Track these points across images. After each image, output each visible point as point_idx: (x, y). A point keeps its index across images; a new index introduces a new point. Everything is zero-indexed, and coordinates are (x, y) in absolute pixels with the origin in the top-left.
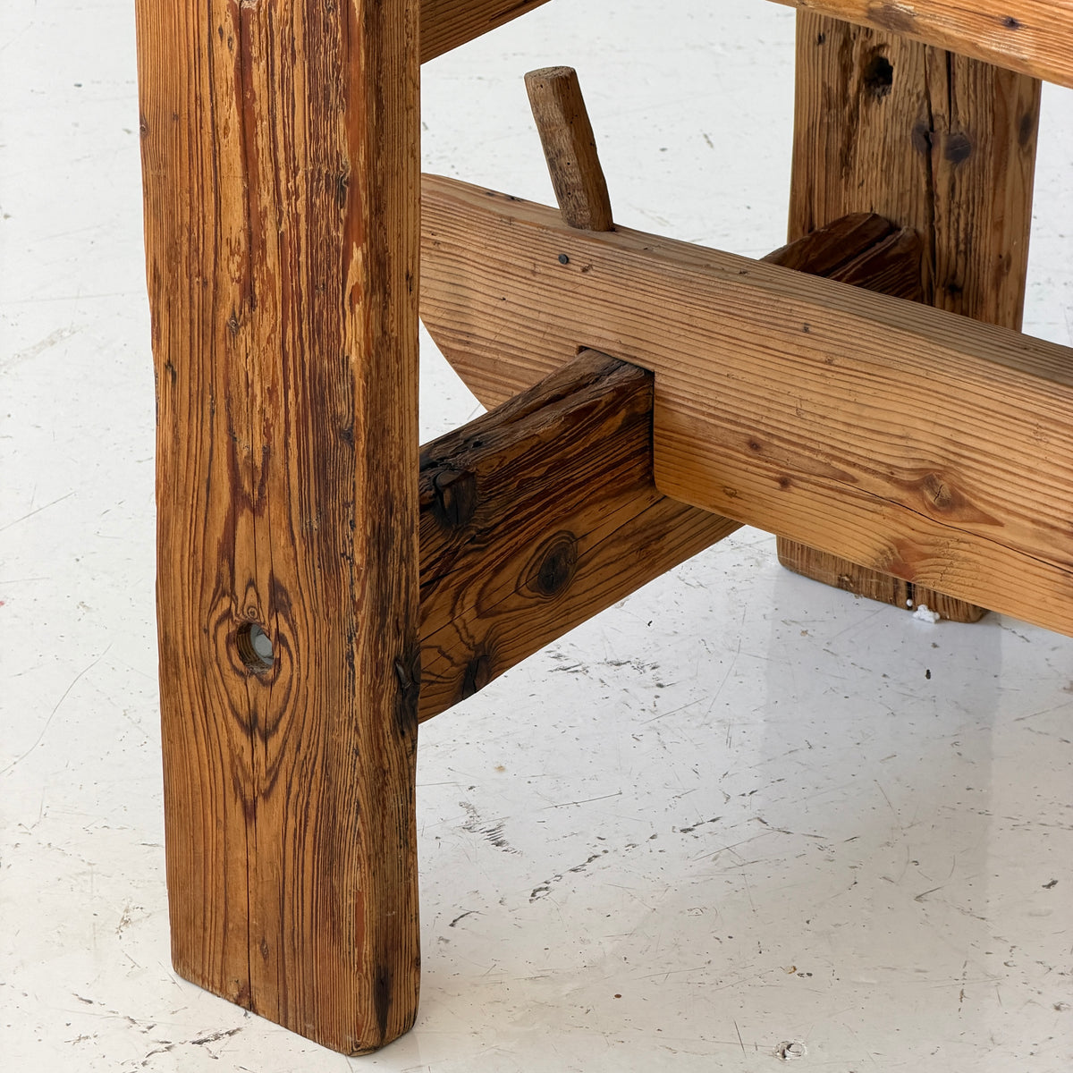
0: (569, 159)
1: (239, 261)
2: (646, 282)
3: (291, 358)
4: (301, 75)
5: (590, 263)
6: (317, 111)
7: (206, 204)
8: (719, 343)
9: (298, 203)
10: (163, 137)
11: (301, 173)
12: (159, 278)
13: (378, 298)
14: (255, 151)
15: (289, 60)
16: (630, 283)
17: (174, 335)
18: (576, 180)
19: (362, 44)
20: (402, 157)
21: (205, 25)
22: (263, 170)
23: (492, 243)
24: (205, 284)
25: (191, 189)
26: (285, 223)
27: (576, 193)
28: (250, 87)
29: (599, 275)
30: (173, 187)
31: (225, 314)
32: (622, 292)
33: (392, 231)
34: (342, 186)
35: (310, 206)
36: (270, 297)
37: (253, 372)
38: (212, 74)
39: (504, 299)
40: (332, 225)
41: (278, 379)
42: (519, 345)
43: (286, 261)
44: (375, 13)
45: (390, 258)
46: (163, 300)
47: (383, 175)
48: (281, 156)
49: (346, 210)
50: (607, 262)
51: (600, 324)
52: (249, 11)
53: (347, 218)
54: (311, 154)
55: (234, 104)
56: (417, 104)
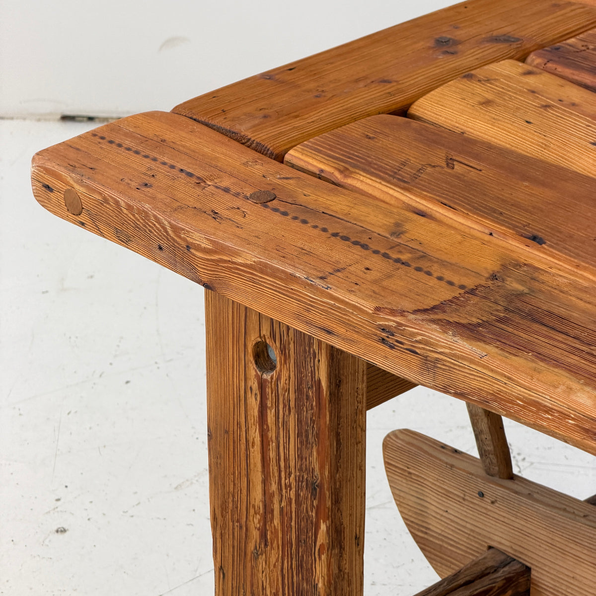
0: (486, 436)
1: (259, 518)
2: (527, 515)
3: (286, 578)
4: (293, 422)
5: (496, 499)
6: (301, 442)
7: (242, 483)
8: (568, 558)
9: (291, 492)
10: (220, 442)
11: (293, 476)
12: (217, 519)
13: (336, 551)
14: (268, 459)
15: (287, 411)
16: (518, 514)
17: (224, 553)
18: (491, 448)
19: (327, 408)
20: (353, 471)
21: (243, 384)
22: (273, 470)
23: (441, 479)
24: (241, 527)
25: (234, 473)
26: (284, 502)
27: (490, 456)
28: (266, 423)
29: (501, 507)
30: (224, 470)
31: (251, 547)
32: (513, 519)
33: (346, 513)
34: (315, 487)
35: (297, 495)
36: (276, 542)
37: (266, 582)
38: (246, 411)
39: (447, 511)
40: (309, 508)
41: (279, 588)
42: (455, 539)
43: (284, 523)
44: (336, 391)
45: (344, 528)
46: (219, 532)
47: (340, 482)
48: (282, 464)
49: (317, 501)
50: (505, 500)
51: (500, 535)
52: (266, 380)
53: (317, 506)
54: (298, 466)
55: (257, 430)
56: (364, 440)
